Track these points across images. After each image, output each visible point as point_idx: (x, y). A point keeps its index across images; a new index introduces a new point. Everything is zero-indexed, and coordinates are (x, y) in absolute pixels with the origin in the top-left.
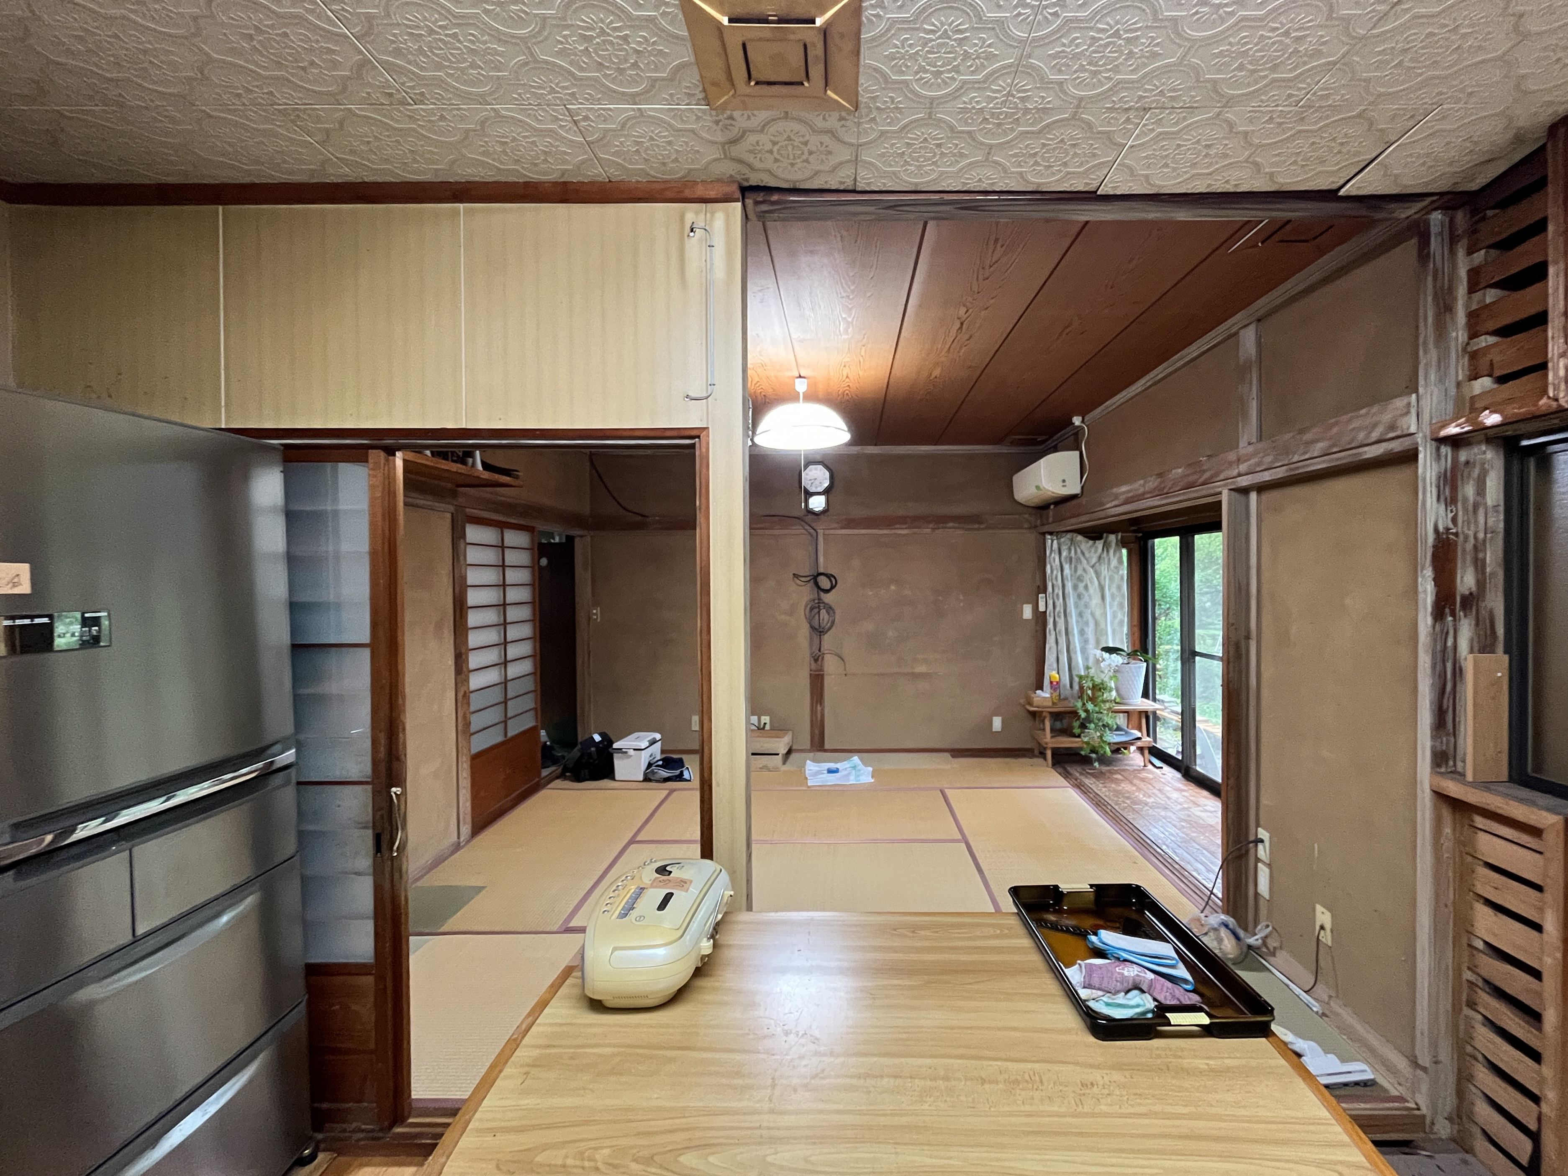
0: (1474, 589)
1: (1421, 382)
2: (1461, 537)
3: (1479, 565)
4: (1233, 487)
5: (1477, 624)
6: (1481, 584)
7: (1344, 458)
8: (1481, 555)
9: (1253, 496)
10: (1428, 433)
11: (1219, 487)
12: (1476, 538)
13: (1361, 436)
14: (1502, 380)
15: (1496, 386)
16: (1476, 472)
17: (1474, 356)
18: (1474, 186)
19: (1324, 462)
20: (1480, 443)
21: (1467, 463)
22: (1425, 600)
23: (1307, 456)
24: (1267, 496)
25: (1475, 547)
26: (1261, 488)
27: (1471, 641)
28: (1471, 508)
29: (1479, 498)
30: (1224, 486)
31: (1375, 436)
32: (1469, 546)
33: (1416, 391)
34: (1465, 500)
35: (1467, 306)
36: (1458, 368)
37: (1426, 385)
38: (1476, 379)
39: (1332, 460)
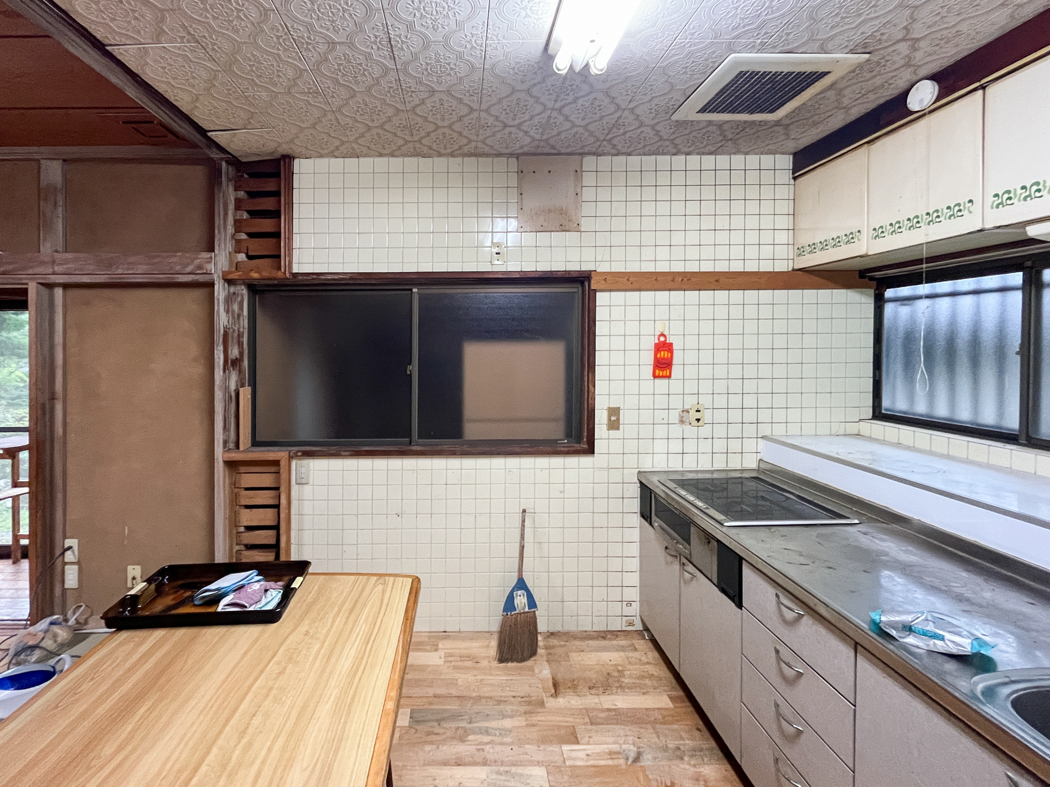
0: (238, 356)
1: (216, 248)
2: (231, 330)
3: (240, 344)
4: (41, 281)
5: (240, 373)
6: (241, 353)
7: (162, 278)
8: (241, 339)
9: (59, 292)
10: (221, 275)
11: (25, 279)
12: (239, 331)
13: (178, 268)
14: (250, 257)
15: (246, 259)
16: (239, 299)
17: (238, 242)
18: (244, 160)
19: (146, 278)
20: (241, 284)
21: (234, 293)
22: (219, 363)
23: (131, 272)
24: (72, 293)
25: (239, 335)
26: (66, 286)
27: (237, 382)
28: (236, 316)
29: (240, 312)
30: (32, 279)
31: (189, 269)
32: (236, 335)
33: (214, 251)
34: (233, 312)
35: (234, 216)
36: (230, 246)
37: (219, 250)
38: (239, 253)
39: (151, 278)
